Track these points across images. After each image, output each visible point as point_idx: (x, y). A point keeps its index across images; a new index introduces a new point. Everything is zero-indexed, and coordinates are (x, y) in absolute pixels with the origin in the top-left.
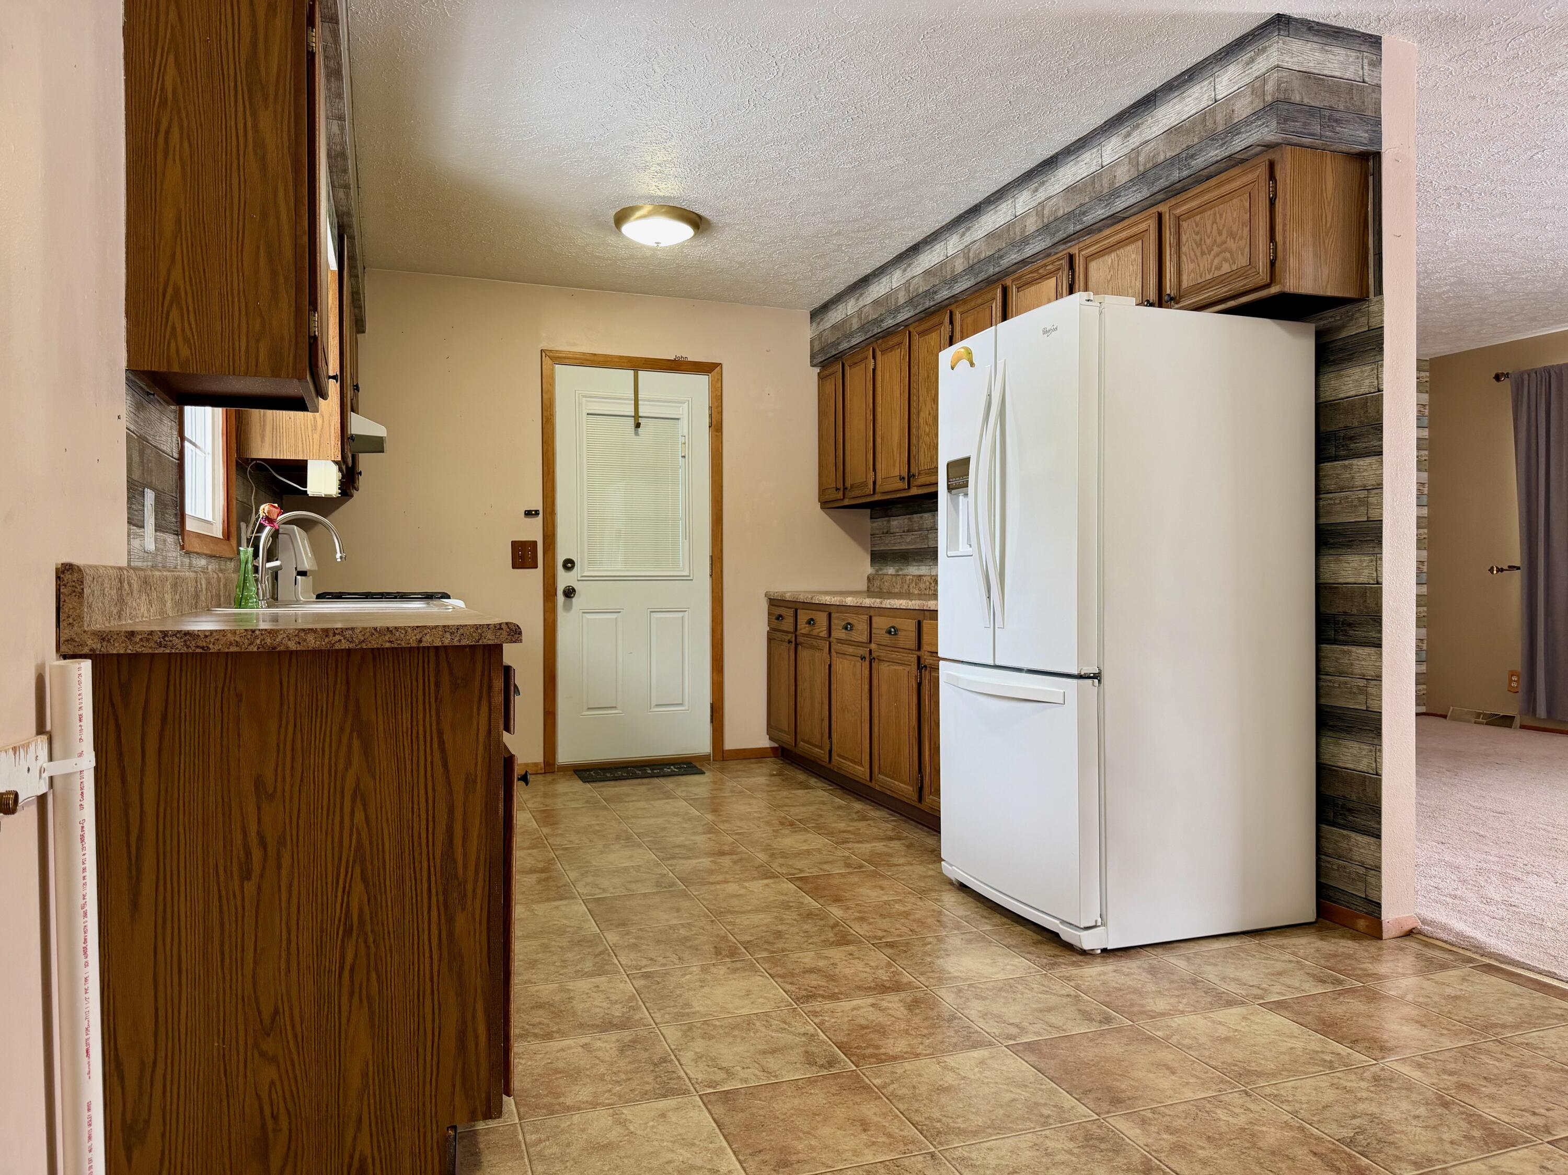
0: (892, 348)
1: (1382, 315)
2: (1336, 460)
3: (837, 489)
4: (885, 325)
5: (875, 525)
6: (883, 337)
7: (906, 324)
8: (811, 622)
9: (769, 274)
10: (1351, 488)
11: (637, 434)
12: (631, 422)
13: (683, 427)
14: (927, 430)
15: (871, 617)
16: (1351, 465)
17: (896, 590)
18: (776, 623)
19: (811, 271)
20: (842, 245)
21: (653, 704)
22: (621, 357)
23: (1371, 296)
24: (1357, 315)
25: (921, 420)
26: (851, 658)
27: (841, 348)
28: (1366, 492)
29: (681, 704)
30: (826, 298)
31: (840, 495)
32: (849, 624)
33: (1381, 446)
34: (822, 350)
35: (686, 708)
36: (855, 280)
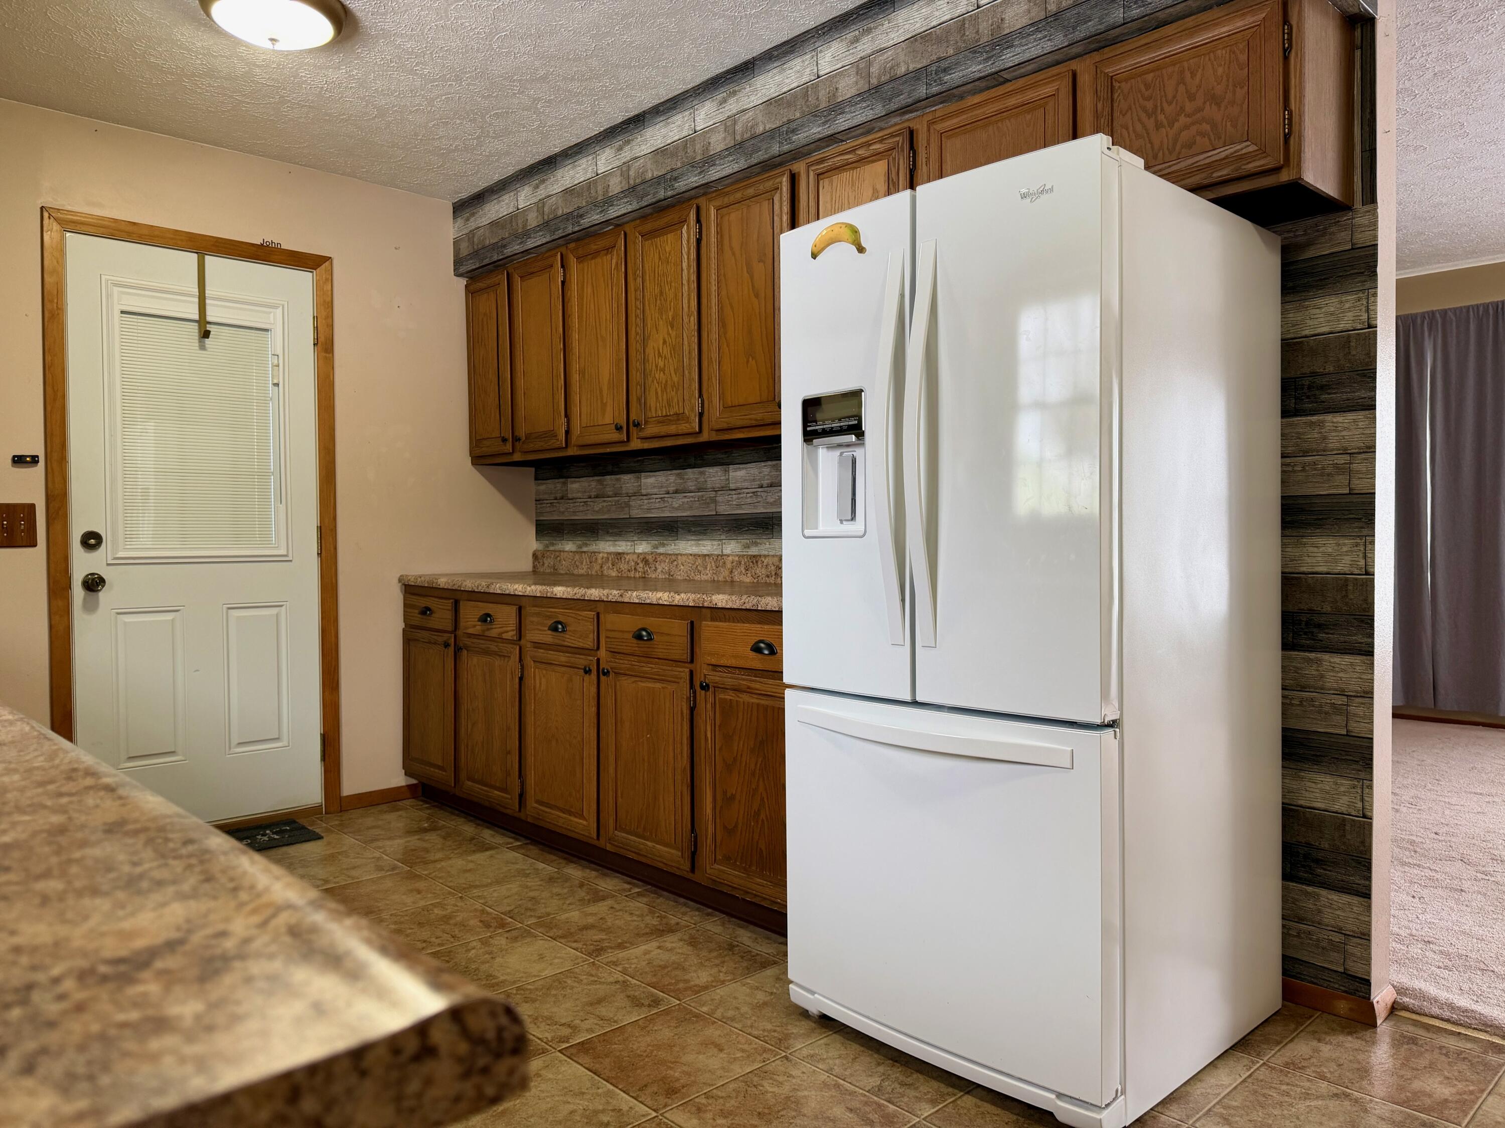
0: (596, 254)
1: (1376, 229)
2: (1296, 415)
3: (504, 440)
4: (586, 222)
5: (542, 488)
6: (578, 240)
7: (618, 224)
8: (485, 618)
9: (416, 135)
10: (1323, 452)
11: (202, 347)
12: (195, 327)
13: (276, 341)
14: (661, 364)
15: (598, 614)
16: (1323, 422)
17: (581, 572)
18: (417, 619)
19: (479, 137)
20: (539, 99)
21: (235, 741)
22: (176, 232)
23: (1358, 204)
24: (1333, 229)
25: (649, 351)
26: (563, 669)
27: (508, 251)
28: (1347, 457)
29: (277, 739)
30: (482, 185)
31: (509, 447)
32: (560, 623)
33: (1374, 399)
34: (475, 254)
35: (285, 743)
36: (532, 162)
